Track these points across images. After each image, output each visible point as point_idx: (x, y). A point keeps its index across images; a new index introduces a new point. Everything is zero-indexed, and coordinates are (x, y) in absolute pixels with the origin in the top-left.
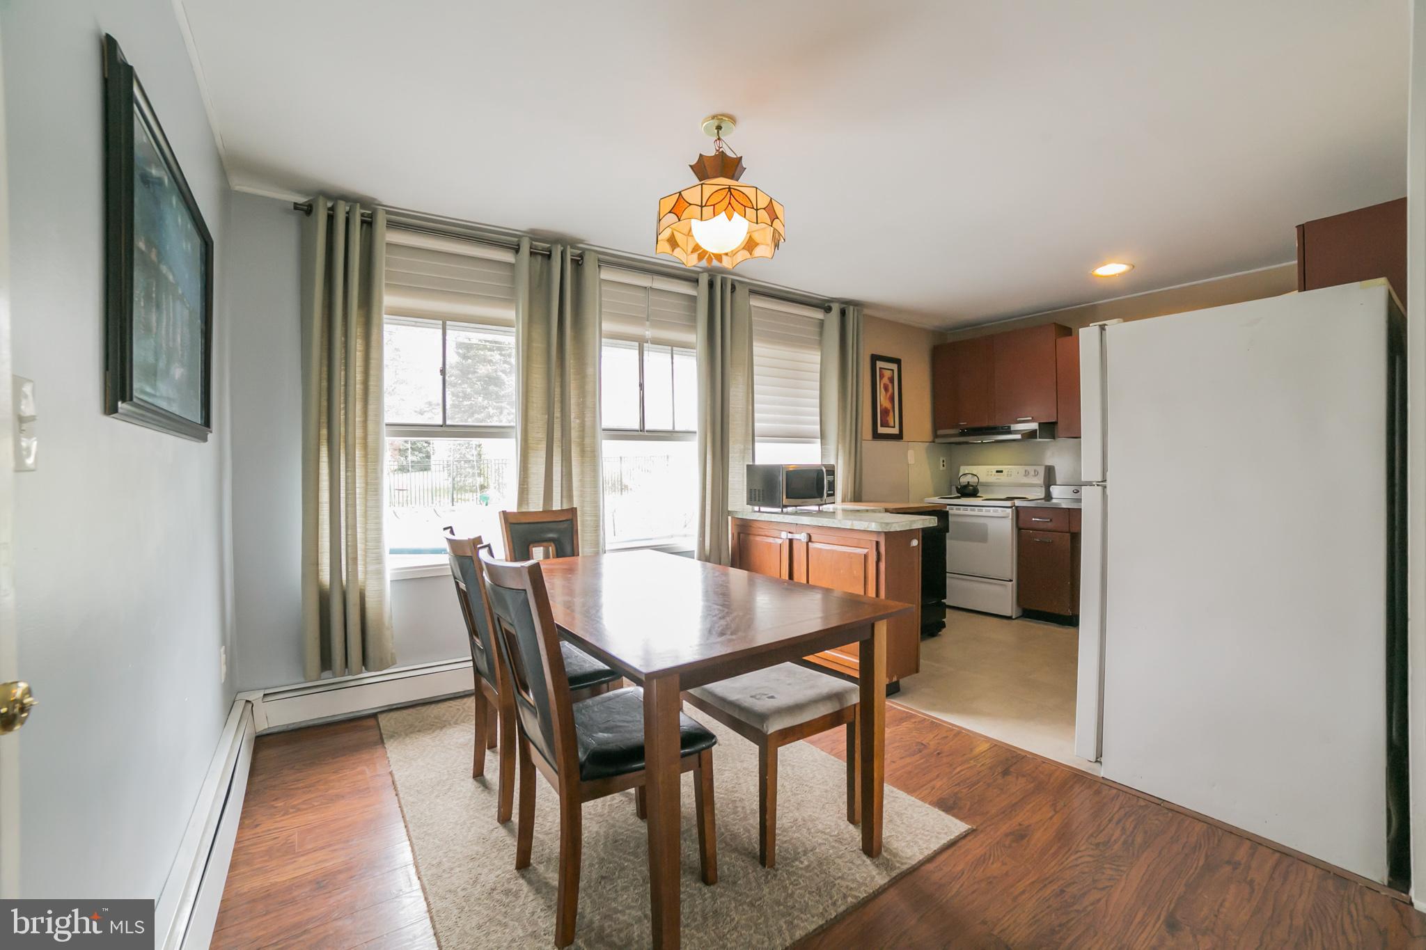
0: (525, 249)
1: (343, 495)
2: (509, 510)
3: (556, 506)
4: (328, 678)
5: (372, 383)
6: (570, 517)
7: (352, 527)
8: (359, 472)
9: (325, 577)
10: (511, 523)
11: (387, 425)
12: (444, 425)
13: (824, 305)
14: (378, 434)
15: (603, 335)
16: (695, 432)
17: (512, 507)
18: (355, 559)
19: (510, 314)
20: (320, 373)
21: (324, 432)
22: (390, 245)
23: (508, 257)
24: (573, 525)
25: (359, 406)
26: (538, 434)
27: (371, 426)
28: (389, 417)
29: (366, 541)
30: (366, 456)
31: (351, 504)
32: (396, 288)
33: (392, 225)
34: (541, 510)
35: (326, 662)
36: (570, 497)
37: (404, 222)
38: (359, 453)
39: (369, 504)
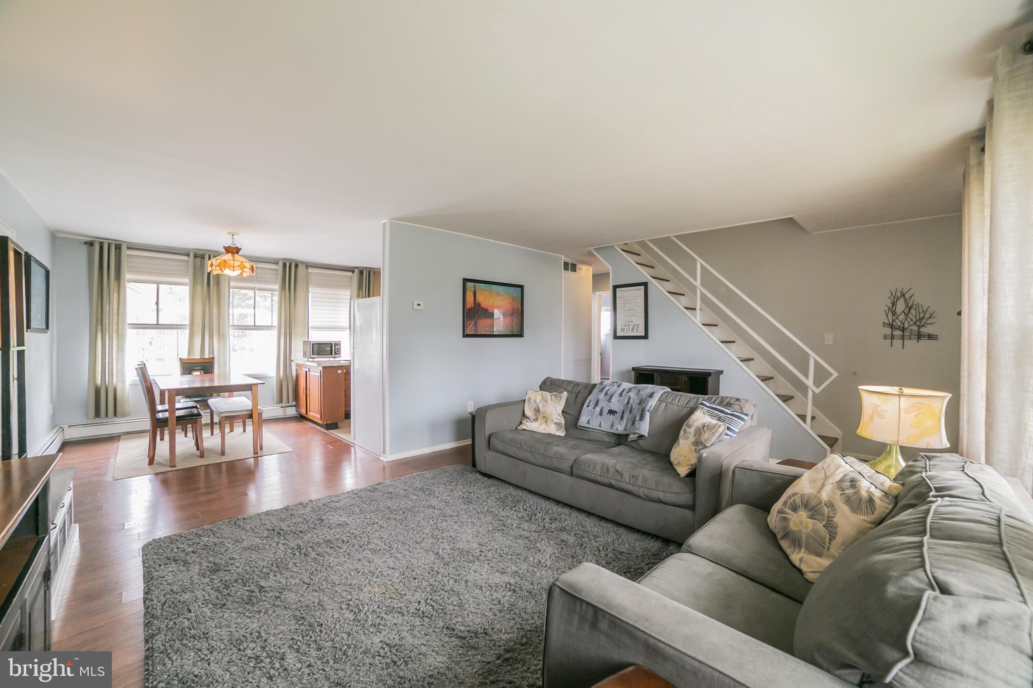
0: (192, 256)
1: (107, 351)
2: (182, 357)
3: (207, 356)
4: (98, 420)
5: (121, 310)
6: (211, 361)
7: (111, 363)
8: (115, 343)
9: (99, 382)
10: (183, 363)
12: (158, 324)
13: (352, 270)
14: (123, 329)
15: (231, 287)
16: (275, 326)
17: (185, 356)
18: (112, 375)
19: (187, 280)
20: (97, 305)
21: (99, 328)
22: (128, 255)
23: (186, 258)
24: (212, 364)
25: (115, 318)
27: (120, 326)
29: (117, 368)
30: (118, 337)
31: (111, 354)
32: (131, 272)
33: (128, 248)
34: (199, 358)
35: (97, 414)
36: (213, 353)
38: (115, 336)
39: (119, 354)
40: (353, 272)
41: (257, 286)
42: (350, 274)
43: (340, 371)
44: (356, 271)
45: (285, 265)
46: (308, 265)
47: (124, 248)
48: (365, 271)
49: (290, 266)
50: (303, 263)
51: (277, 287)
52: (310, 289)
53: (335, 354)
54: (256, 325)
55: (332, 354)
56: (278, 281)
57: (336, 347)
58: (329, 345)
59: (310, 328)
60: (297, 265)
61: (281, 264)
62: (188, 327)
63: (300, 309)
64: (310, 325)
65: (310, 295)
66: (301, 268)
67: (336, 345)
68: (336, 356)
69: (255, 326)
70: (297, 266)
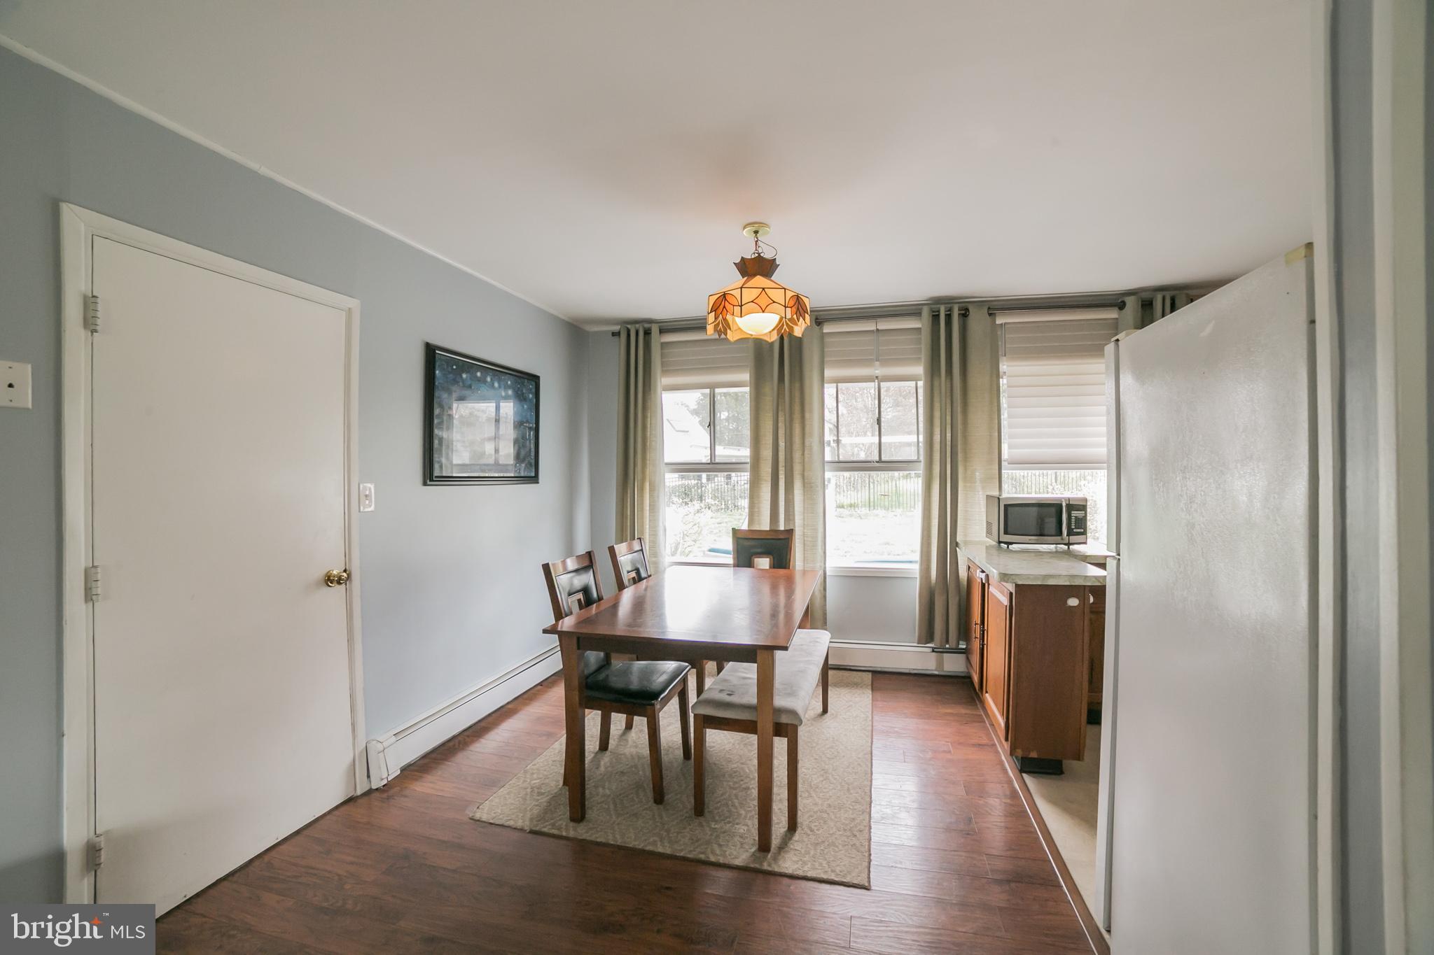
11: (667, 464)
26: (766, 469)
28: (667, 460)
37: (668, 327)
40: (1121, 306)
41: (879, 371)
42: (1112, 314)
43: (1073, 602)
44: (1131, 302)
45: (935, 317)
46: (994, 307)
47: (655, 330)
48: (1159, 297)
49: (949, 317)
50: (981, 303)
51: (919, 370)
52: (1003, 367)
53: (1070, 533)
54: (883, 458)
55: (1060, 533)
56: (923, 352)
57: (1074, 513)
58: (1053, 510)
59: (1004, 464)
60: (967, 310)
61: (926, 312)
62: (748, 466)
63: (978, 420)
64: (1005, 455)
65: (1003, 382)
66: (977, 321)
67: (1071, 507)
68: (1073, 539)
69: (880, 461)
70: (965, 314)
